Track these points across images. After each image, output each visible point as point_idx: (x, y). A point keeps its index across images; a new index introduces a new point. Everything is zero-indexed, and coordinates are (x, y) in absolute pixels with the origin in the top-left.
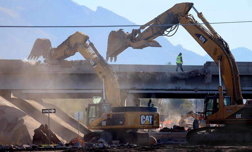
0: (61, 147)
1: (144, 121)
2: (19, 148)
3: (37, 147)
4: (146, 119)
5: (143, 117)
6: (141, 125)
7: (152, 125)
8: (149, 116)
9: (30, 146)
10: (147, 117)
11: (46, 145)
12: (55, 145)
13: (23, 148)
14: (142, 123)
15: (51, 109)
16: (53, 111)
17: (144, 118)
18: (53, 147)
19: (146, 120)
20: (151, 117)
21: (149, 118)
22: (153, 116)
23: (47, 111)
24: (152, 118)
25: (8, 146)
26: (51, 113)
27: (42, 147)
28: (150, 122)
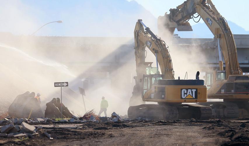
0: (75, 120)
1: (185, 95)
2: (34, 122)
3: (51, 121)
4: (188, 92)
5: (184, 91)
6: (182, 99)
7: (195, 99)
8: (191, 90)
9: (44, 120)
10: (189, 90)
11: (59, 119)
12: (69, 119)
13: (37, 122)
14: (183, 97)
15: (64, 83)
16: (65, 84)
17: (186, 92)
18: (67, 121)
19: (188, 94)
20: (194, 91)
21: (192, 92)
22: (197, 90)
23: (60, 85)
24: (196, 92)
25: (22, 120)
26: (64, 86)
27: (55, 120)
28: (192, 96)
